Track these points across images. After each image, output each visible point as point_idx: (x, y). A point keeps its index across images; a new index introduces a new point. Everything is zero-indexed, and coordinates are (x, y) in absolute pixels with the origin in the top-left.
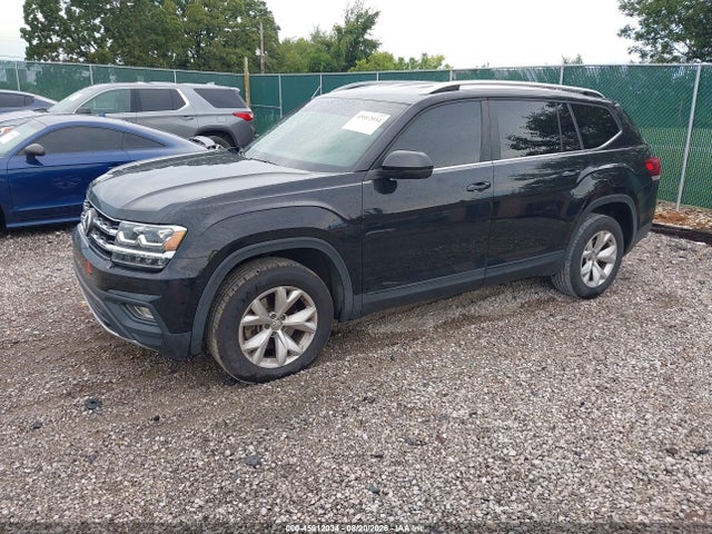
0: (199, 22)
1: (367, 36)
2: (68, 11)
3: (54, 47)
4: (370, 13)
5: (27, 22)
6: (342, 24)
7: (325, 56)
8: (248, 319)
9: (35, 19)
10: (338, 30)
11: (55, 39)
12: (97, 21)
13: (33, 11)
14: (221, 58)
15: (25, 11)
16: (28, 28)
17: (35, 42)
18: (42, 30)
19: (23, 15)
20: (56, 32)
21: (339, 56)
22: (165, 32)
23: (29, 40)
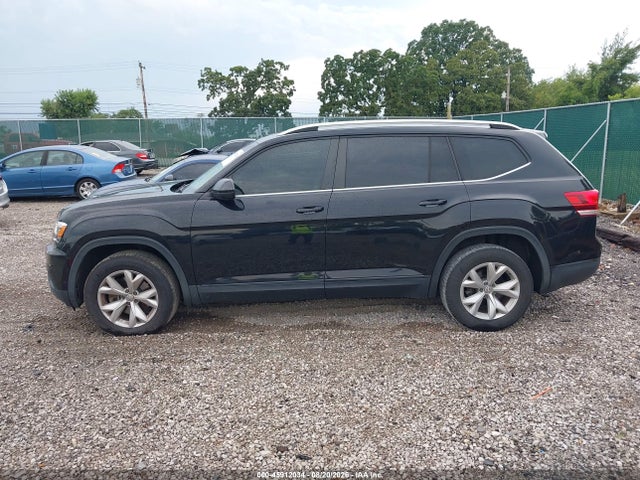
0: (455, 73)
1: (626, 71)
2: (352, 76)
3: (340, 104)
4: (631, 46)
5: (323, 87)
6: (598, 61)
7: (577, 93)
8: (104, 289)
9: (329, 84)
10: (593, 67)
11: (341, 97)
12: (371, 81)
13: (328, 79)
14: (472, 102)
15: (323, 79)
16: (323, 92)
17: (327, 101)
18: (333, 92)
19: (320, 82)
20: (341, 93)
21: (592, 92)
22: (424, 85)
23: (323, 101)
